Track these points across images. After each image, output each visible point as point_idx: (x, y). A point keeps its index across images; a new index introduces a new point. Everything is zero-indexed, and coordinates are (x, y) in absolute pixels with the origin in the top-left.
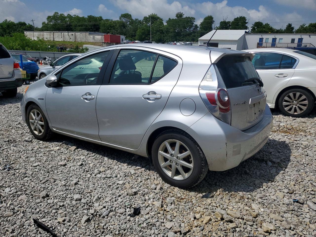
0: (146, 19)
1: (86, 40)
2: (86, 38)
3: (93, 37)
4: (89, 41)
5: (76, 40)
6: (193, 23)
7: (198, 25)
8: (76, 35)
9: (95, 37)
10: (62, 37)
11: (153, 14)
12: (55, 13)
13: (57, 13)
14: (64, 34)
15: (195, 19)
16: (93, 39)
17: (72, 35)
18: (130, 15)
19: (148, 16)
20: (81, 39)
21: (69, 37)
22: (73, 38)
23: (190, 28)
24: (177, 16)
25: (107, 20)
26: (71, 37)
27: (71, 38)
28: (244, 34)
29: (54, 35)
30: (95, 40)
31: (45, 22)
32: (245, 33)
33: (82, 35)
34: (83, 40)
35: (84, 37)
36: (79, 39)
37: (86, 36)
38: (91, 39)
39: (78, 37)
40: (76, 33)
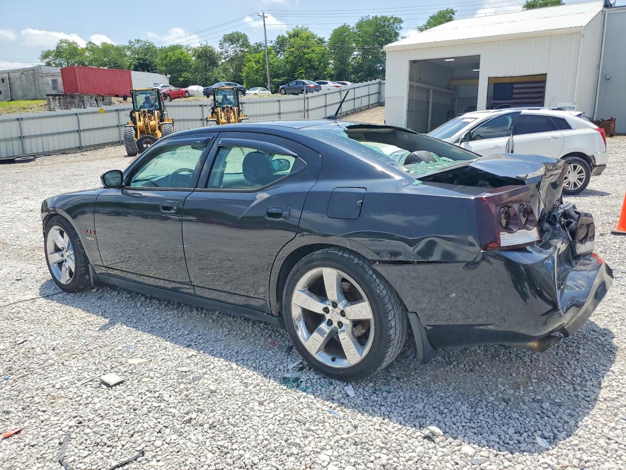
0: (282, 42)
1: (36, 93)
2: (36, 89)
3: (54, 82)
5: (14, 97)
8: (12, 81)
9: (58, 81)
15: (401, 21)
16: (55, 87)
17: (3, 80)
18: (246, 37)
20: (23, 90)
22: (6, 91)
26: (2, 87)
27: (1, 93)
28: (602, 11)
30: (58, 91)
32: (606, 6)
33: (26, 79)
34: (29, 93)
35: (30, 85)
36: (20, 93)
37: (34, 82)
38: (48, 89)
39: (16, 85)
40: (12, 75)
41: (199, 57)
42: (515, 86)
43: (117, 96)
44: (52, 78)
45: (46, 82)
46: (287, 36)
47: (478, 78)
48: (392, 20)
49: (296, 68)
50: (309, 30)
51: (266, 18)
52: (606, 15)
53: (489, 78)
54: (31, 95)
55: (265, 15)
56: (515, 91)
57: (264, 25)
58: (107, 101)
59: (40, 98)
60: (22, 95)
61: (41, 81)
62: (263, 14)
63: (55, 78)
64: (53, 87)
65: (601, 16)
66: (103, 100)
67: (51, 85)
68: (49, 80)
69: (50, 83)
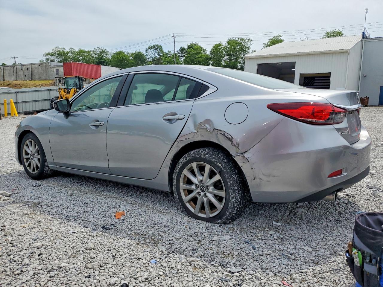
0: (183, 51)
1: (46, 77)
2: (46, 74)
3: (57, 70)
4: (51, 79)
5: (33, 78)
8: (33, 70)
9: (60, 70)
10: (14, 75)
14: (16, 68)
15: (252, 40)
16: (57, 74)
17: (28, 69)
18: (161, 47)
20: (39, 74)
21: (24, 73)
22: (29, 75)
26: (27, 73)
27: (26, 75)
28: (361, 40)
29: (5, 71)
30: (59, 76)
32: (363, 38)
33: (41, 69)
34: (42, 77)
35: (43, 72)
36: (37, 77)
37: (46, 70)
38: (53, 74)
39: (35, 72)
40: (33, 66)
41: (135, 58)
42: (316, 79)
43: (93, 79)
44: (56, 69)
45: (53, 70)
46: (186, 47)
47: (294, 74)
48: (247, 40)
50: (199, 45)
51: (175, 38)
52: (364, 42)
53: (300, 74)
54: (43, 78)
55: (175, 36)
56: (315, 81)
57: (174, 41)
58: (88, 81)
59: (48, 79)
60: (38, 77)
61: (50, 70)
62: (174, 35)
63: (58, 69)
64: (56, 73)
65: (360, 43)
66: (86, 81)
67: (55, 72)
68: (55, 69)
69: (55, 71)
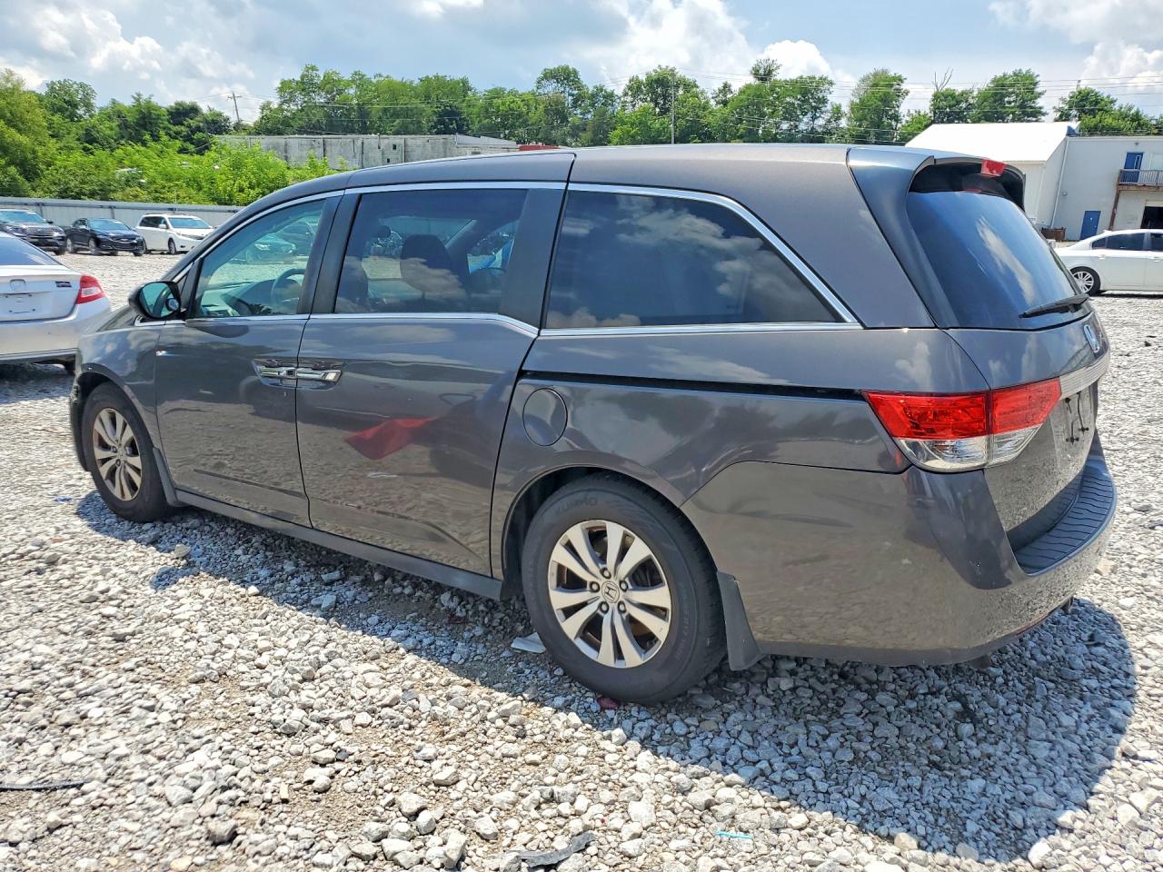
0: (635, 88)
6: (824, 101)
7: (845, 109)
8: (409, 149)
10: (355, 157)
11: (664, 67)
12: (307, 69)
13: (313, 68)
14: (363, 143)
17: (395, 147)
18: (575, 72)
19: (643, 78)
21: (383, 154)
22: (398, 159)
23: (814, 118)
24: (756, 73)
25: (497, 93)
26: (391, 155)
27: (388, 160)
28: (1067, 139)
29: (328, 148)
31: (269, 103)
32: (1068, 134)
33: (432, 148)
39: (415, 154)
40: (410, 142)
49: (688, 135)
61: (455, 152)
68: (468, 152)
